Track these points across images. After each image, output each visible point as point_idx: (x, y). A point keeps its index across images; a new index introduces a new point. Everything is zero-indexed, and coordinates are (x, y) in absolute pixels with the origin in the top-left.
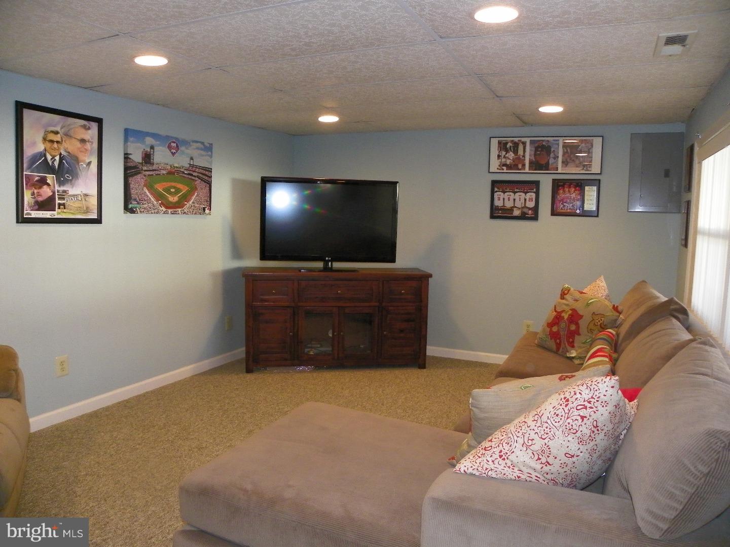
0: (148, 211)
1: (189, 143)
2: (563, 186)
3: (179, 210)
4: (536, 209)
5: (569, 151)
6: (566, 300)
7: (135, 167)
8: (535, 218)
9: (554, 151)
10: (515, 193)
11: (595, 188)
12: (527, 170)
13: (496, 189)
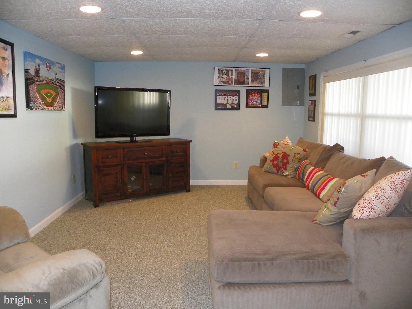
0: (38, 108)
1: (55, 64)
2: (252, 93)
3: (52, 107)
4: (238, 105)
5: (254, 75)
6: (278, 148)
7: (31, 79)
8: (238, 109)
9: (247, 75)
10: (228, 96)
11: (267, 94)
12: (234, 84)
13: (218, 94)
